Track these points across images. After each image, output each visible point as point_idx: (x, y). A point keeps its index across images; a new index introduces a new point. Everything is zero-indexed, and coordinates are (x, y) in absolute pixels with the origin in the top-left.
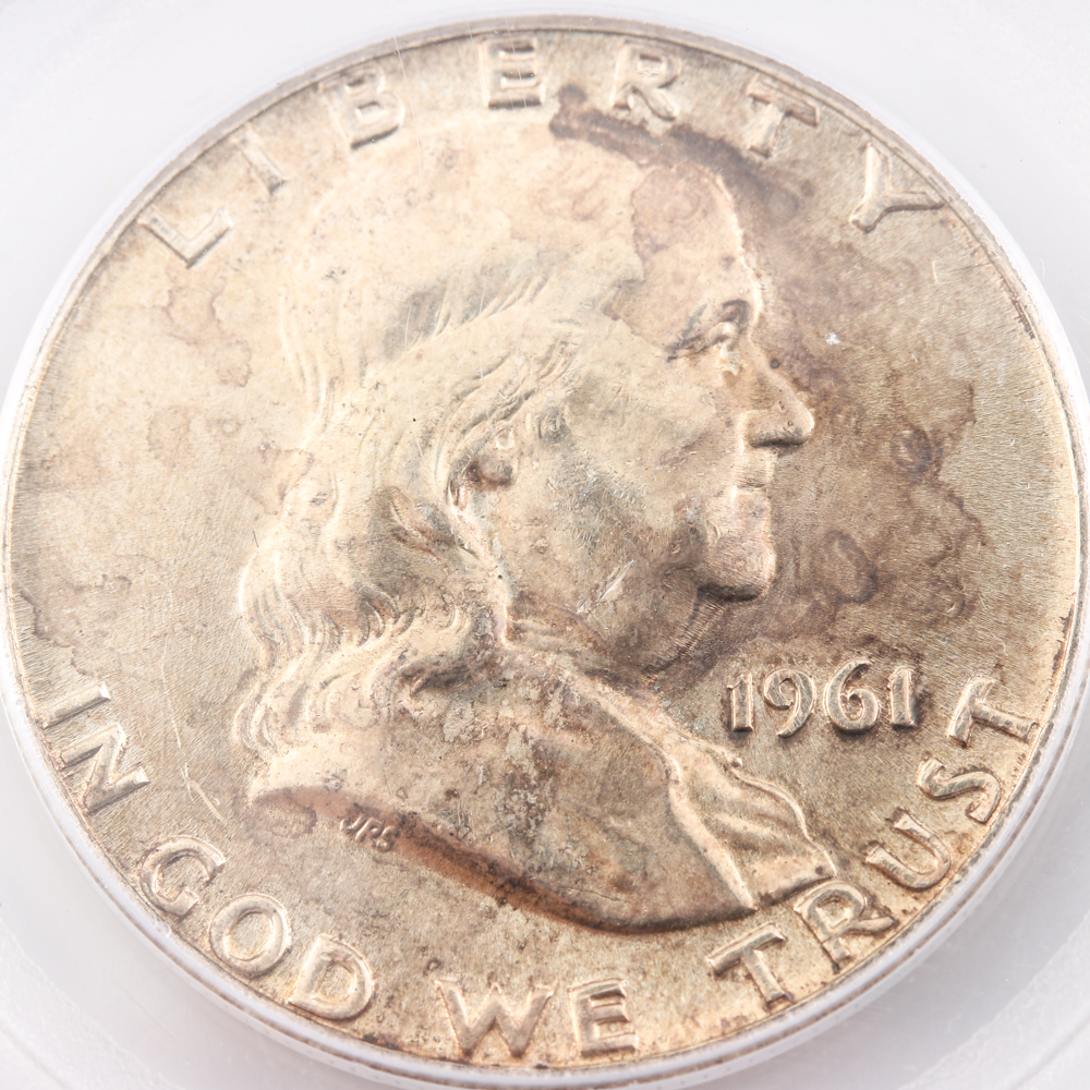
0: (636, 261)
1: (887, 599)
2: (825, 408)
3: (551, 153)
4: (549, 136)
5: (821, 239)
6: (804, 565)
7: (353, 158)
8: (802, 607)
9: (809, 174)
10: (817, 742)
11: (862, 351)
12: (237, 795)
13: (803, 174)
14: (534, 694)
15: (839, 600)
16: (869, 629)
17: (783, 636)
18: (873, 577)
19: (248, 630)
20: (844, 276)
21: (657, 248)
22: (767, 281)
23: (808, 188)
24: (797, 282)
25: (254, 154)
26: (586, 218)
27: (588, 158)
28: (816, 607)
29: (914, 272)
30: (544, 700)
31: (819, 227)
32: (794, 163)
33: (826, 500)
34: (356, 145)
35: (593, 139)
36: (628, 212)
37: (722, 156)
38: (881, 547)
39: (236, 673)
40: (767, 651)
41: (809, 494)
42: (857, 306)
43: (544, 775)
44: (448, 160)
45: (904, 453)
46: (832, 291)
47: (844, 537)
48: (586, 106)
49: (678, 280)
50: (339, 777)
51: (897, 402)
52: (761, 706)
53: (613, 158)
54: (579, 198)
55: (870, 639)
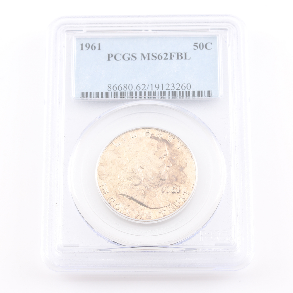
0: (157, 150)
1: (177, 182)
2: (173, 164)
3: (150, 139)
4: (150, 138)
5: (174, 149)
6: (170, 178)
7: (132, 139)
8: (170, 181)
9: (174, 143)
10: (170, 193)
11: (177, 159)
12: (117, 194)
13: (173, 143)
14: (145, 187)
15: (173, 181)
16: (175, 184)
17: (168, 184)
18: (176, 179)
19: (119, 180)
20: (176, 152)
21: (159, 149)
22: (169, 152)
23: (173, 144)
24: (171, 153)
25: (123, 138)
26: (153, 145)
27: (153, 140)
28: (171, 182)
29: (182, 153)
30: (145, 188)
31: (174, 148)
32: (172, 142)
33: (173, 172)
34: (132, 137)
35: (154, 139)
36: (157, 145)
37: (166, 141)
38: (177, 177)
39: (118, 183)
40: (166, 185)
41: (171, 171)
42: (177, 155)
43: (145, 194)
44: (141, 139)
45: (180, 169)
46: (175, 154)
47: (174, 176)
48: (154, 136)
49: (161, 152)
50: (126, 193)
51: (180, 164)
52: (165, 190)
53: (156, 140)
54: (152, 144)
55: (176, 185)
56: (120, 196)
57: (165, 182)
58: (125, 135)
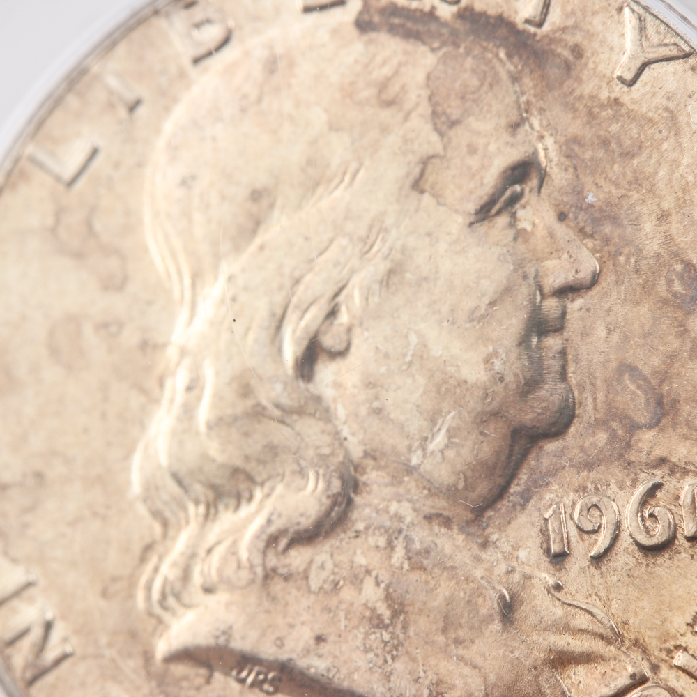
0: (435, 137)
1: (675, 425)
2: (609, 253)
3: (358, 47)
4: (354, 32)
5: (593, 97)
6: (601, 396)
7: (193, 72)
8: (602, 437)
9: (578, 38)
10: (624, 557)
11: (635, 196)
12: (148, 657)
13: (571, 39)
14: (382, 542)
15: (633, 427)
16: (658, 452)
17: (589, 466)
18: (660, 403)
19: (142, 510)
20: (615, 128)
21: (454, 124)
22: (549, 141)
23: (578, 51)
24: (576, 140)
25: (113, 82)
26: (390, 104)
27: (390, 47)
28: (613, 438)
29: (673, 117)
30: (390, 546)
31: (587, 88)
32: (564, 30)
33: (615, 337)
34: (197, 61)
35: (392, 30)
36: (425, 93)
37: (503, 31)
38: (664, 376)
39: (137, 549)
40: (577, 480)
41: (601, 332)
42: (628, 155)
43: (395, 614)
44: (271, 66)
45: (677, 287)
46: (605, 143)
47: (632, 369)
49: (472, 150)
50: (227, 633)
51: (668, 240)
52: (573, 532)
53: (409, 46)
54: (383, 86)
55: (662, 461)
56: (179, 669)
57: (561, 453)
58: (121, 49)
